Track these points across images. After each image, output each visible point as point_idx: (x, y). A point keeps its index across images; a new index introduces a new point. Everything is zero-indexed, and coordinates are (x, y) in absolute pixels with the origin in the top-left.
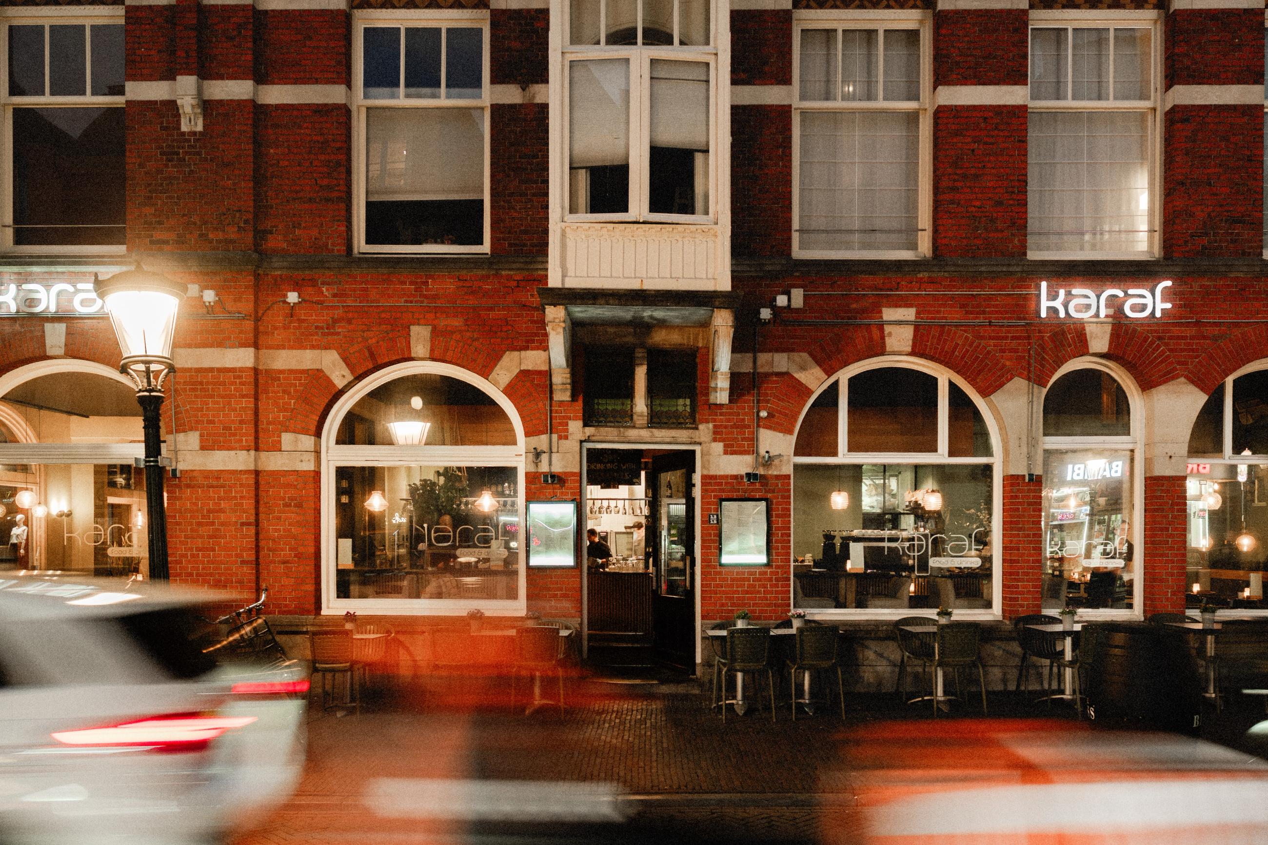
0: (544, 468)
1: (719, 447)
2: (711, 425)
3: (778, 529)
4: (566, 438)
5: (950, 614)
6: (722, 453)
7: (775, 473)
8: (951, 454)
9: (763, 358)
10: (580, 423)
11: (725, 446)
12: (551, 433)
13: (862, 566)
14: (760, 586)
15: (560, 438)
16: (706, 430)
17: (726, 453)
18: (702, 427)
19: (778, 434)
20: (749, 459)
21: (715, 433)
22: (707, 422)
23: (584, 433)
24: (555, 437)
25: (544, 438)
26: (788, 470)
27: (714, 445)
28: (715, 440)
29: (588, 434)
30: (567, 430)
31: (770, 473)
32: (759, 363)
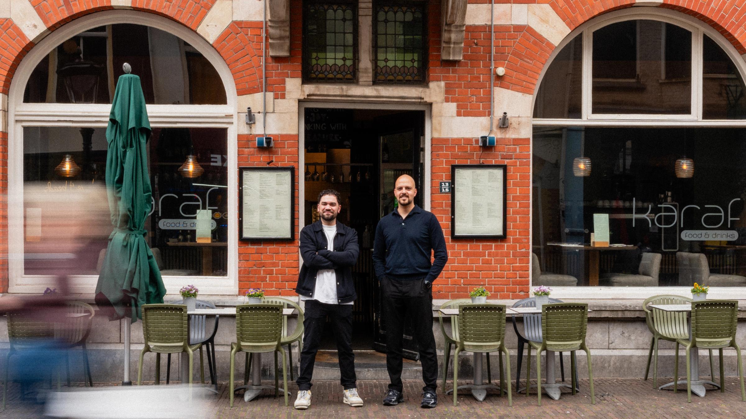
0: (258, 130)
1: (452, 107)
2: (443, 84)
3: (515, 198)
4: (283, 97)
5: (704, 292)
6: (455, 114)
7: (514, 136)
8: (707, 115)
9: (499, 8)
10: (298, 81)
11: (458, 107)
12: (266, 91)
13: (608, 240)
14: (497, 262)
15: (276, 97)
16: (437, 90)
17: (459, 114)
18: (432, 85)
19: (516, 93)
20: (484, 120)
21: (447, 92)
22: (438, 80)
23: (303, 91)
24: (270, 95)
25: (259, 96)
26: (527, 133)
27: (446, 105)
28: (447, 100)
29: (307, 93)
30: (284, 89)
31: (508, 136)
32: (495, 13)
